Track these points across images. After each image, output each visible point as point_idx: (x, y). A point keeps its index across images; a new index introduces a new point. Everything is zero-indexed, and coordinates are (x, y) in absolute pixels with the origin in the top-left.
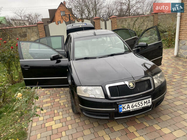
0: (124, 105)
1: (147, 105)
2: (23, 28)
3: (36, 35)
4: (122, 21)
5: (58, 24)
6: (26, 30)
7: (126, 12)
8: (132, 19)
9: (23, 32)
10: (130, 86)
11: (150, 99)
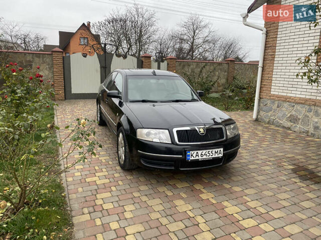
0: (192, 152)
1: (218, 156)
2: (27, 54)
3: (48, 69)
4: (184, 66)
5: (85, 57)
6: (33, 58)
7: (188, 54)
8: (198, 64)
9: (26, 61)
10: (200, 132)
11: (222, 149)
